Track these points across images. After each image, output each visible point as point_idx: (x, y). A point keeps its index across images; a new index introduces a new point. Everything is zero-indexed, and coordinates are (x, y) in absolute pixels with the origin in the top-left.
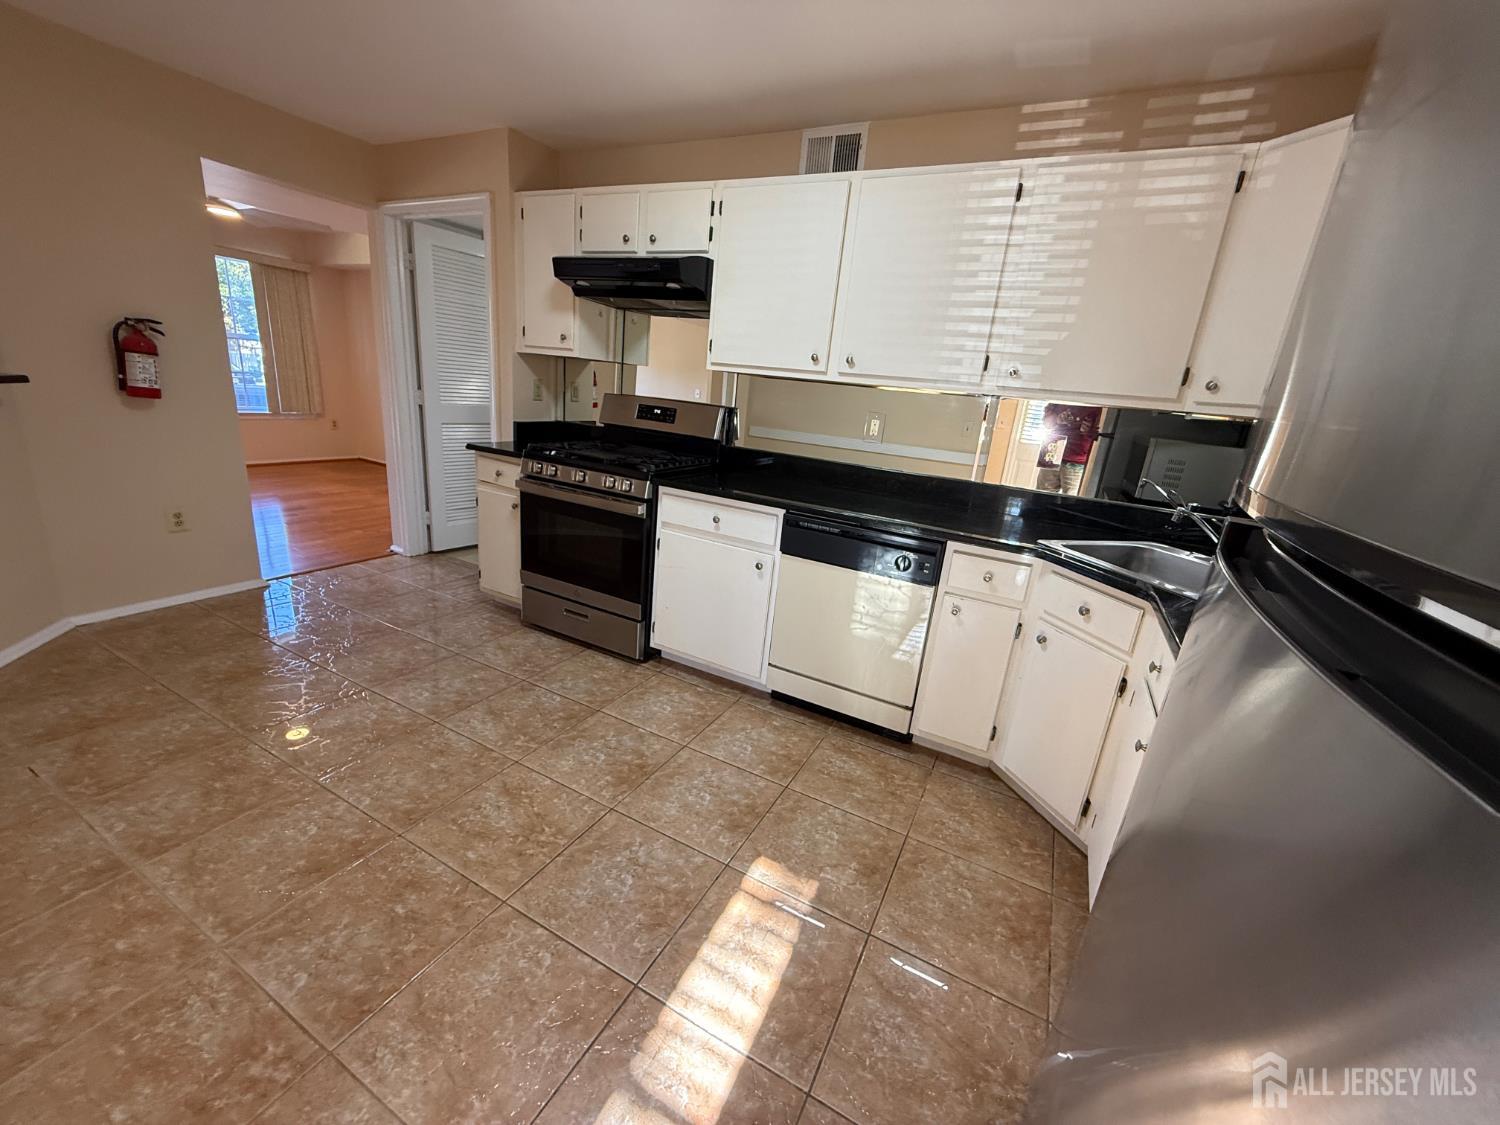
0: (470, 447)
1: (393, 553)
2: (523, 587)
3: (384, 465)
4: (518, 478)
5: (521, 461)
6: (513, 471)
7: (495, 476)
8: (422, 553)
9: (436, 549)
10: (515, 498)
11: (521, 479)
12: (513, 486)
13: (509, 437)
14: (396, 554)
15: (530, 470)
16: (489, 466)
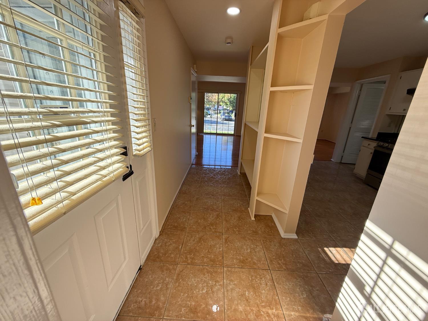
0: (362, 137)
1: (331, 161)
2: (367, 174)
3: (335, 143)
4: (375, 146)
5: (377, 142)
6: (374, 144)
7: (368, 145)
8: (338, 162)
9: (342, 162)
10: (373, 151)
11: (376, 146)
12: (373, 148)
13: (375, 136)
14: (332, 161)
15: (380, 144)
16: (366, 143)
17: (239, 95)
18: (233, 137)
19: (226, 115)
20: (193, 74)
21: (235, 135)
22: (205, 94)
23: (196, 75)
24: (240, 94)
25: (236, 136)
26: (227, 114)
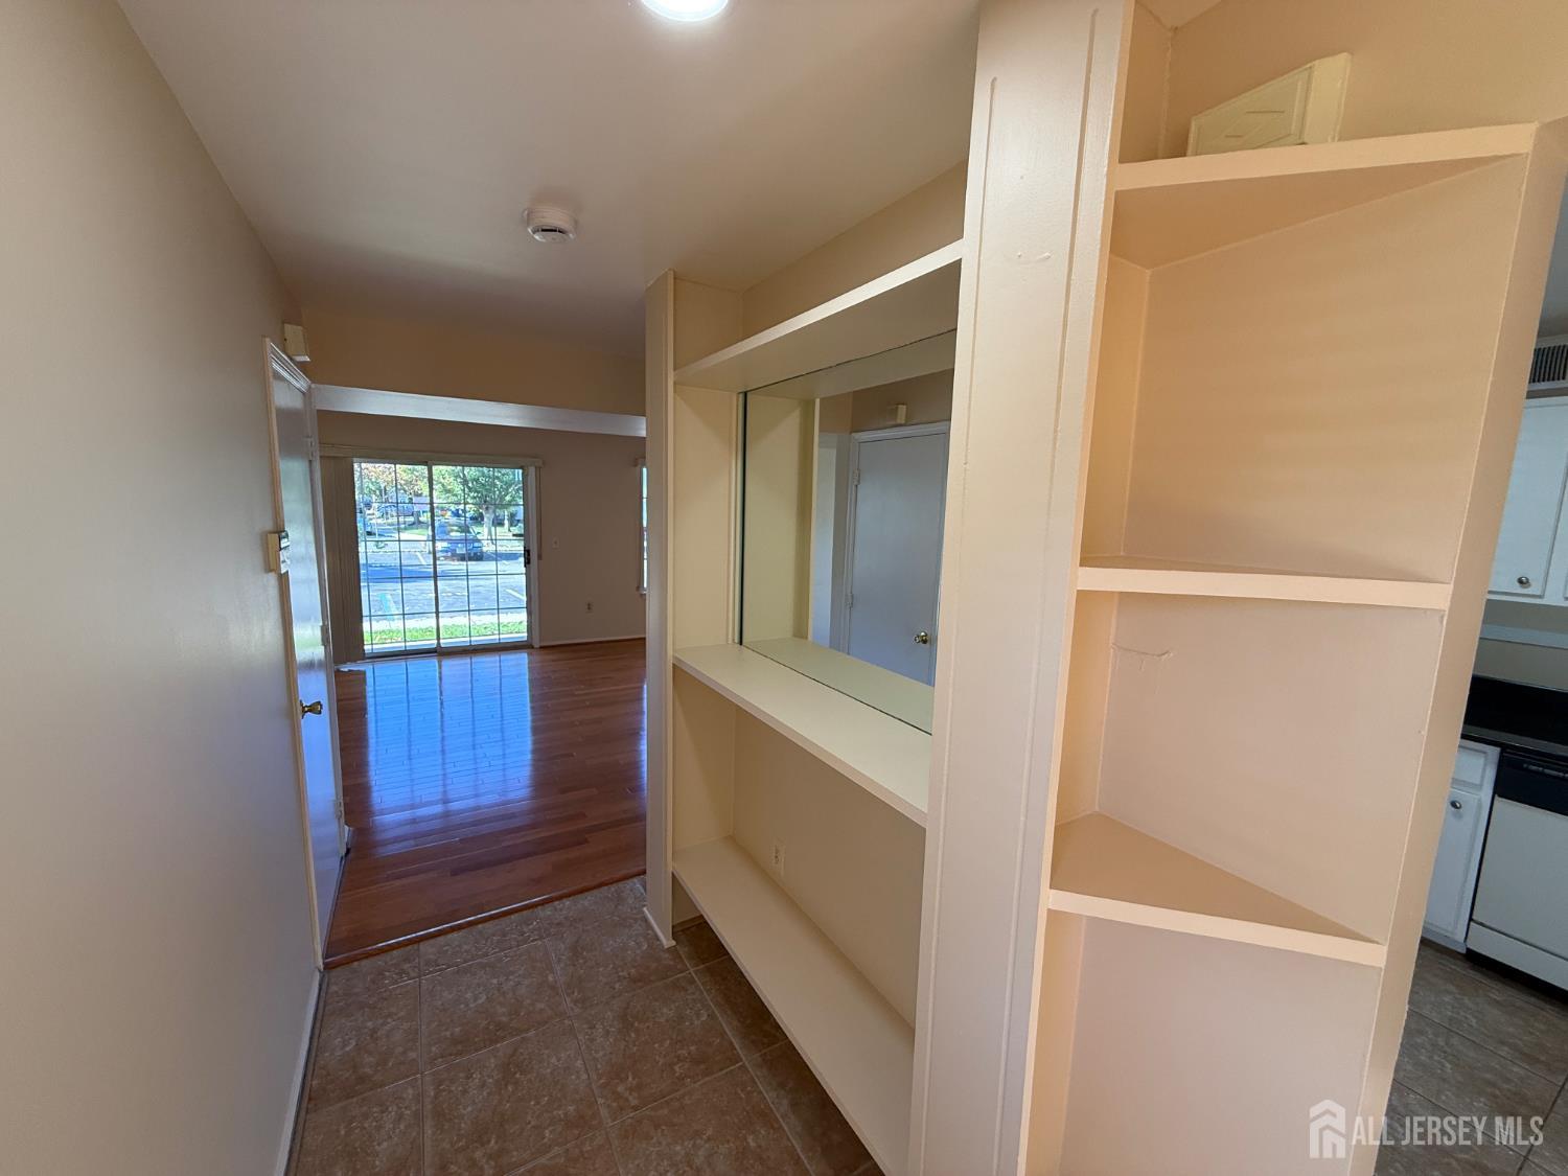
17: (532, 470)
18: (526, 655)
19: (455, 535)
20: (282, 379)
21: (537, 645)
22: (356, 466)
23: (301, 383)
24: (538, 469)
25: (541, 647)
26: (458, 534)
